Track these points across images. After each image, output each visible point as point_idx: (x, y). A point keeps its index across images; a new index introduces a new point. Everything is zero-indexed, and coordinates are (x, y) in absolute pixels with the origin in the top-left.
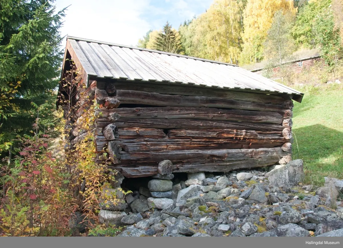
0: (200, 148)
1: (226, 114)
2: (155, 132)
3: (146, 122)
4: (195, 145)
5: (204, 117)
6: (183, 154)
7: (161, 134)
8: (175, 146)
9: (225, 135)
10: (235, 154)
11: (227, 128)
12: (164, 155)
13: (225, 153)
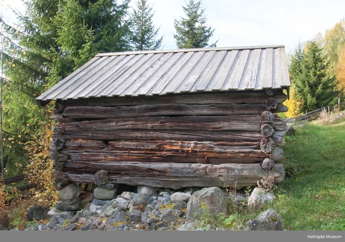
0: (140, 160)
1: (168, 123)
2: (94, 144)
3: (87, 135)
4: (134, 157)
5: (142, 127)
6: (118, 166)
7: (100, 145)
8: (113, 158)
9: (168, 147)
10: (180, 169)
11: (171, 139)
12: (101, 165)
13: (166, 167)
